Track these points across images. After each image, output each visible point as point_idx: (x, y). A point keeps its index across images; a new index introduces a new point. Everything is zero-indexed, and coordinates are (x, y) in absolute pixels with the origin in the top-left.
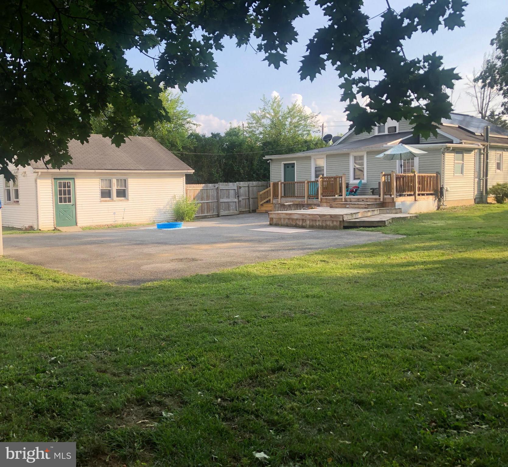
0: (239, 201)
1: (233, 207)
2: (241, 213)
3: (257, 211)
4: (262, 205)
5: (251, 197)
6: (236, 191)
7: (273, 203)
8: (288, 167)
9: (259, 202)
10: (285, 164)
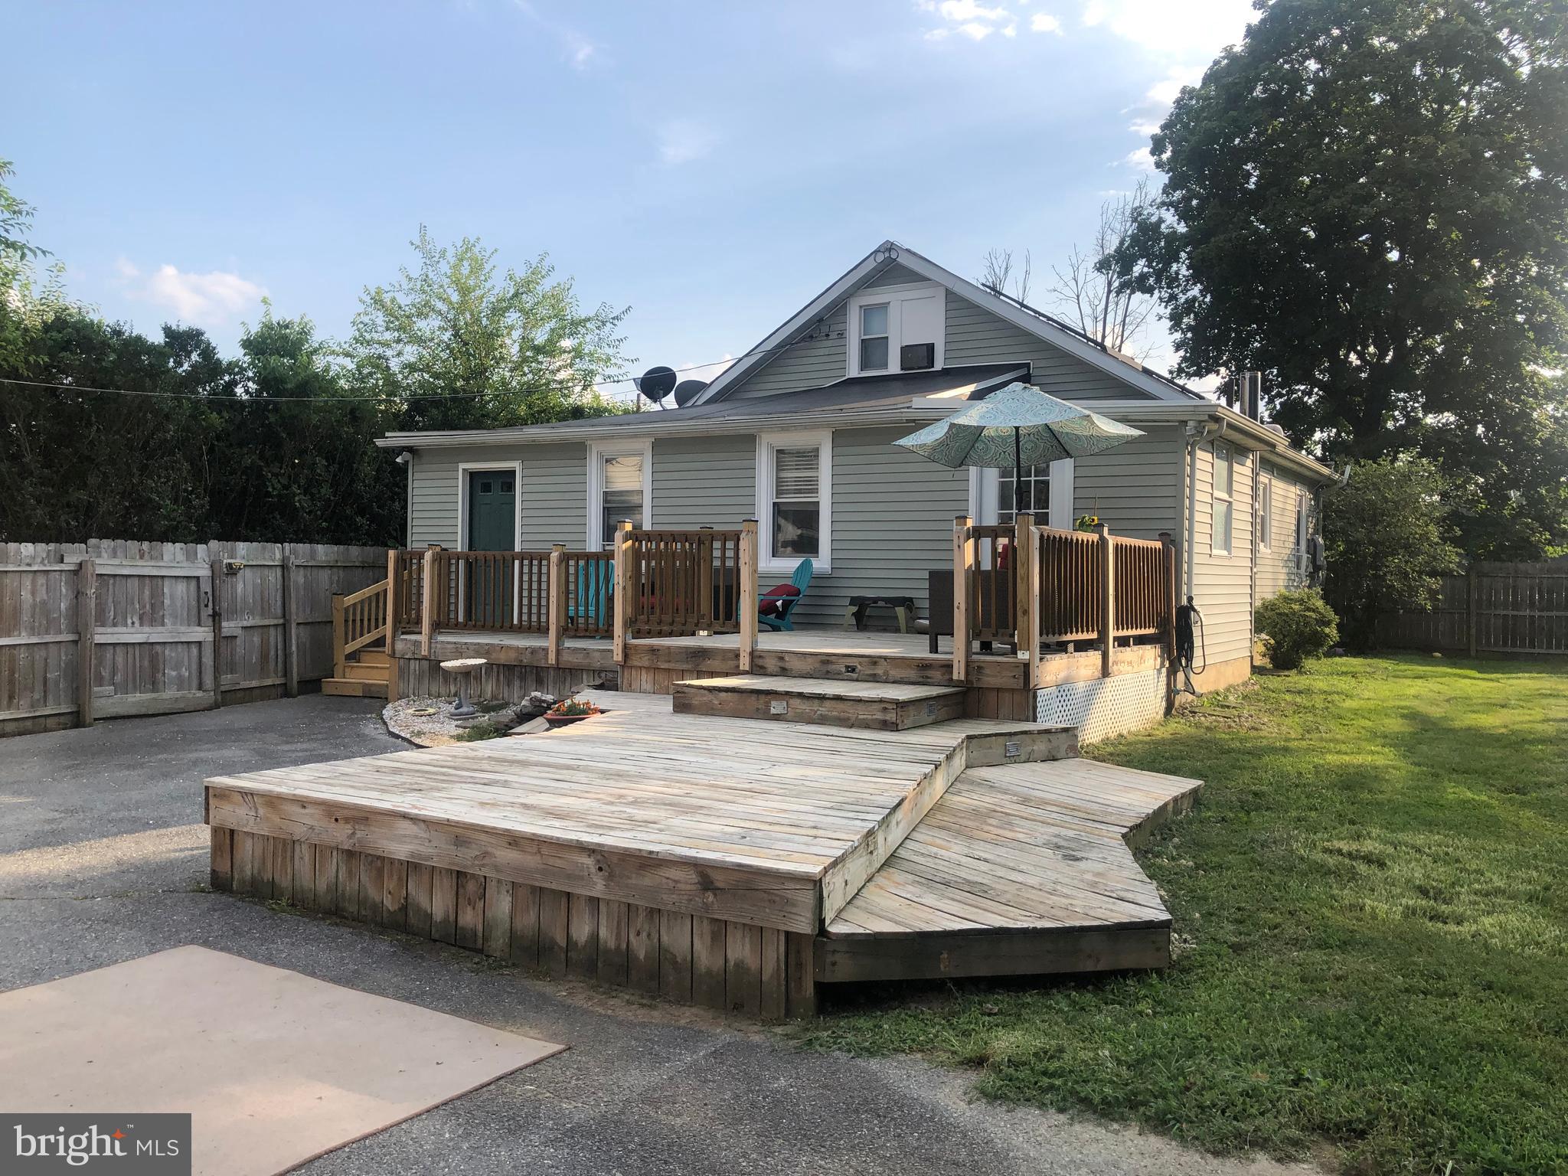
0: (221, 641)
1: (177, 670)
2: (228, 698)
3: (327, 689)
4: (353, 656)
5: (297, 615)
6: (206, 587)
7: (393, 655)
8: (487, 488)
9: (338, 641)
10: (473, 476)
